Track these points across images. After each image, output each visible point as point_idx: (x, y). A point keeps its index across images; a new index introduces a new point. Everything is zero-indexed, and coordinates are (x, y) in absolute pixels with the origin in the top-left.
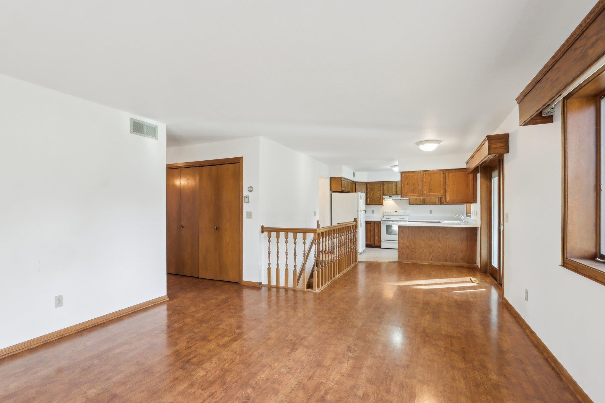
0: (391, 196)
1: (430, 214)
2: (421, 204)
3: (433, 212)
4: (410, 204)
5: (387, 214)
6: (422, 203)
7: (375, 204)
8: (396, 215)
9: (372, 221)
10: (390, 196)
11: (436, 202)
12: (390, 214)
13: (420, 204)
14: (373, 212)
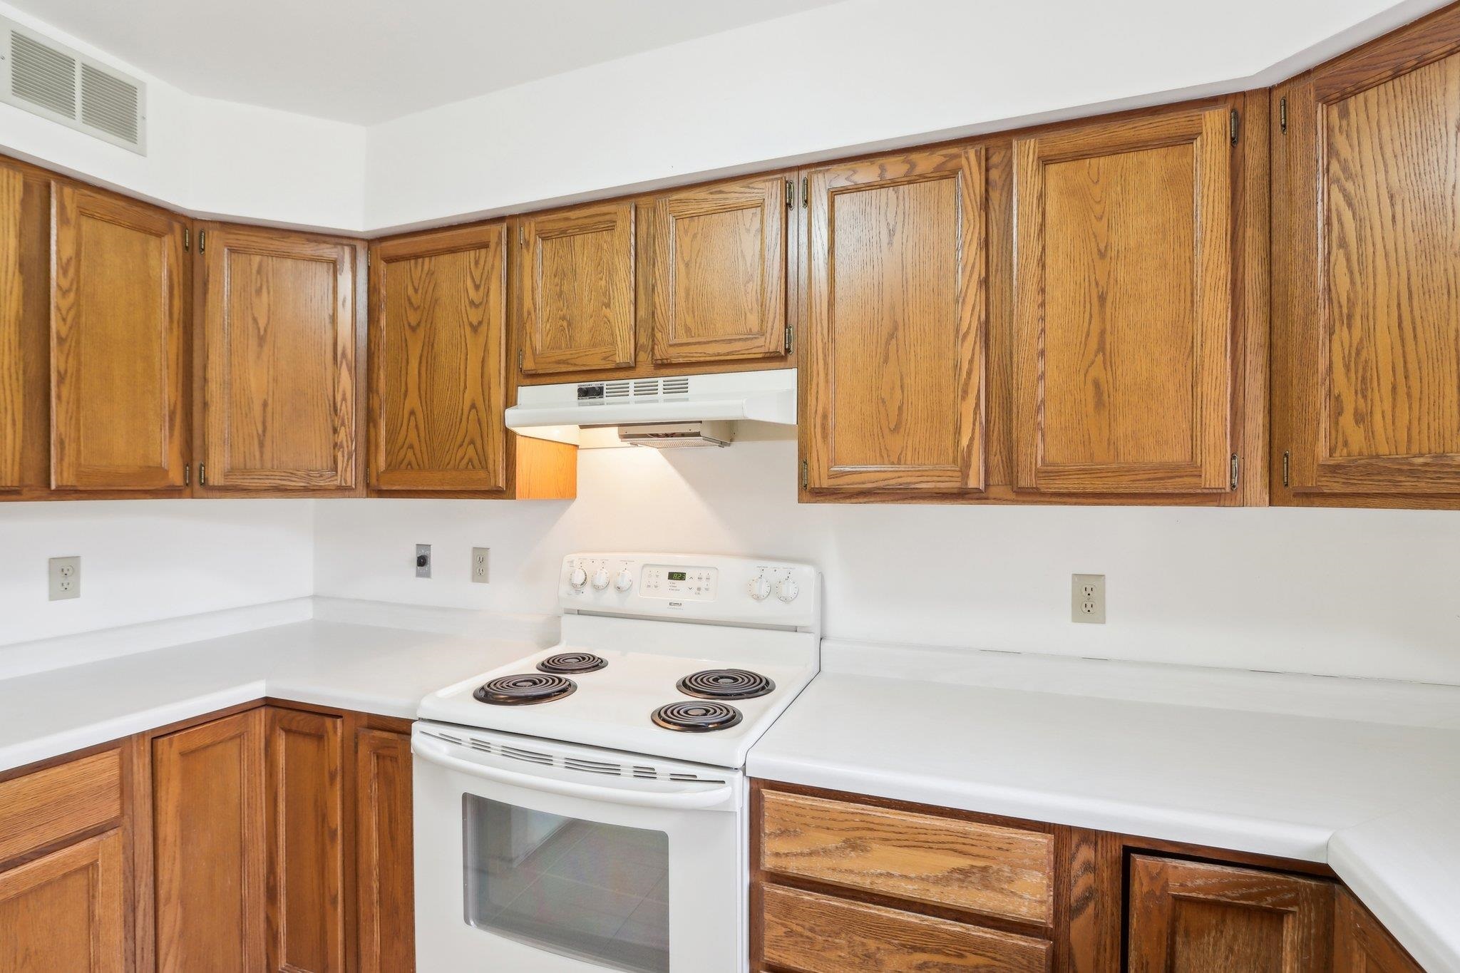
0: (598, 392)
1: (1076, 619)
2: (962, 495)
3: (1113, 593)
4: (811, 492)
5: (587, 599)
6: (975, 481)
7: (434, 482)
8: (674, 613)
9: (335, 714)
10: (584, 393)
11: (1194, 470)
12: (610, 600)
13: (953, 485)
14: (480, 564)
